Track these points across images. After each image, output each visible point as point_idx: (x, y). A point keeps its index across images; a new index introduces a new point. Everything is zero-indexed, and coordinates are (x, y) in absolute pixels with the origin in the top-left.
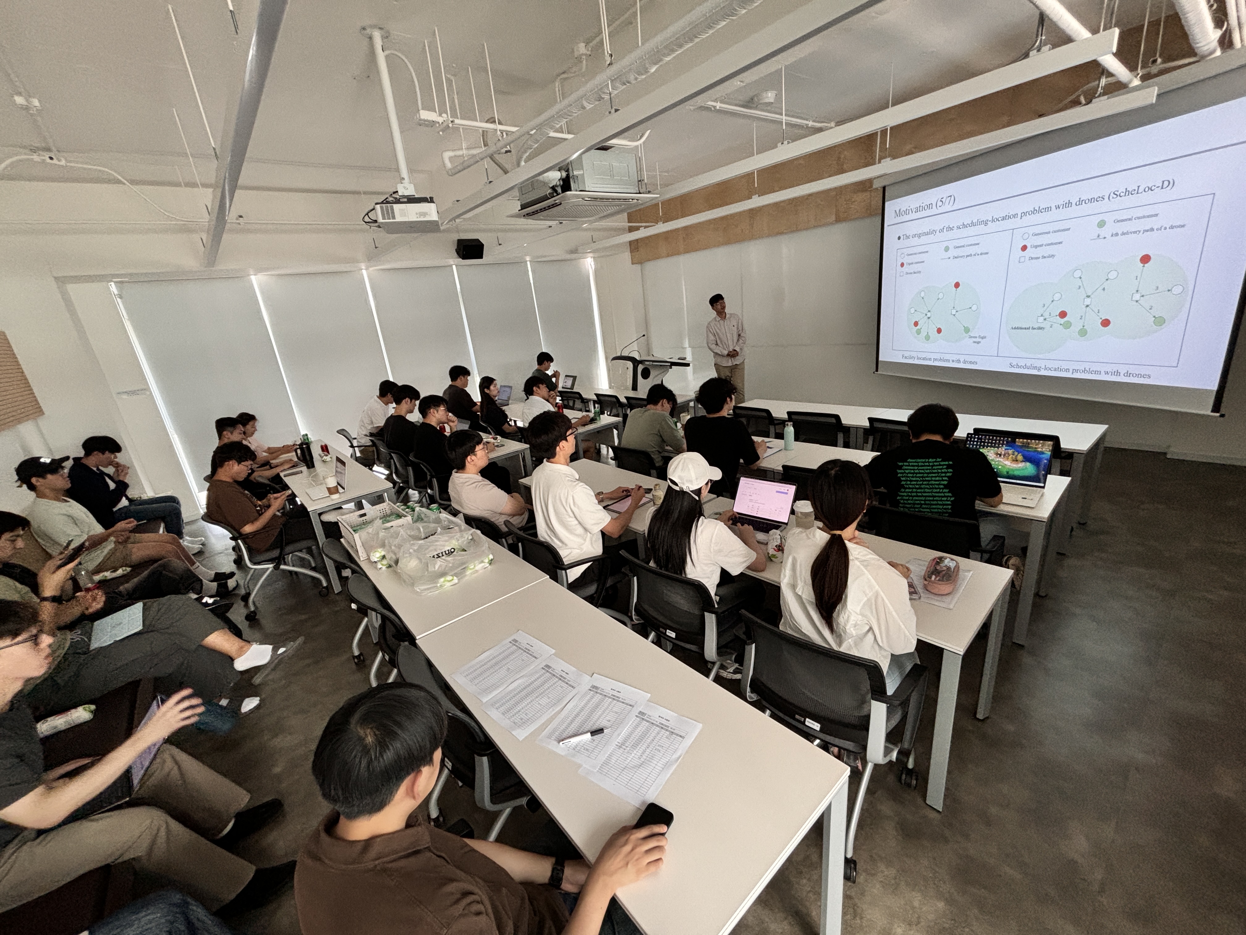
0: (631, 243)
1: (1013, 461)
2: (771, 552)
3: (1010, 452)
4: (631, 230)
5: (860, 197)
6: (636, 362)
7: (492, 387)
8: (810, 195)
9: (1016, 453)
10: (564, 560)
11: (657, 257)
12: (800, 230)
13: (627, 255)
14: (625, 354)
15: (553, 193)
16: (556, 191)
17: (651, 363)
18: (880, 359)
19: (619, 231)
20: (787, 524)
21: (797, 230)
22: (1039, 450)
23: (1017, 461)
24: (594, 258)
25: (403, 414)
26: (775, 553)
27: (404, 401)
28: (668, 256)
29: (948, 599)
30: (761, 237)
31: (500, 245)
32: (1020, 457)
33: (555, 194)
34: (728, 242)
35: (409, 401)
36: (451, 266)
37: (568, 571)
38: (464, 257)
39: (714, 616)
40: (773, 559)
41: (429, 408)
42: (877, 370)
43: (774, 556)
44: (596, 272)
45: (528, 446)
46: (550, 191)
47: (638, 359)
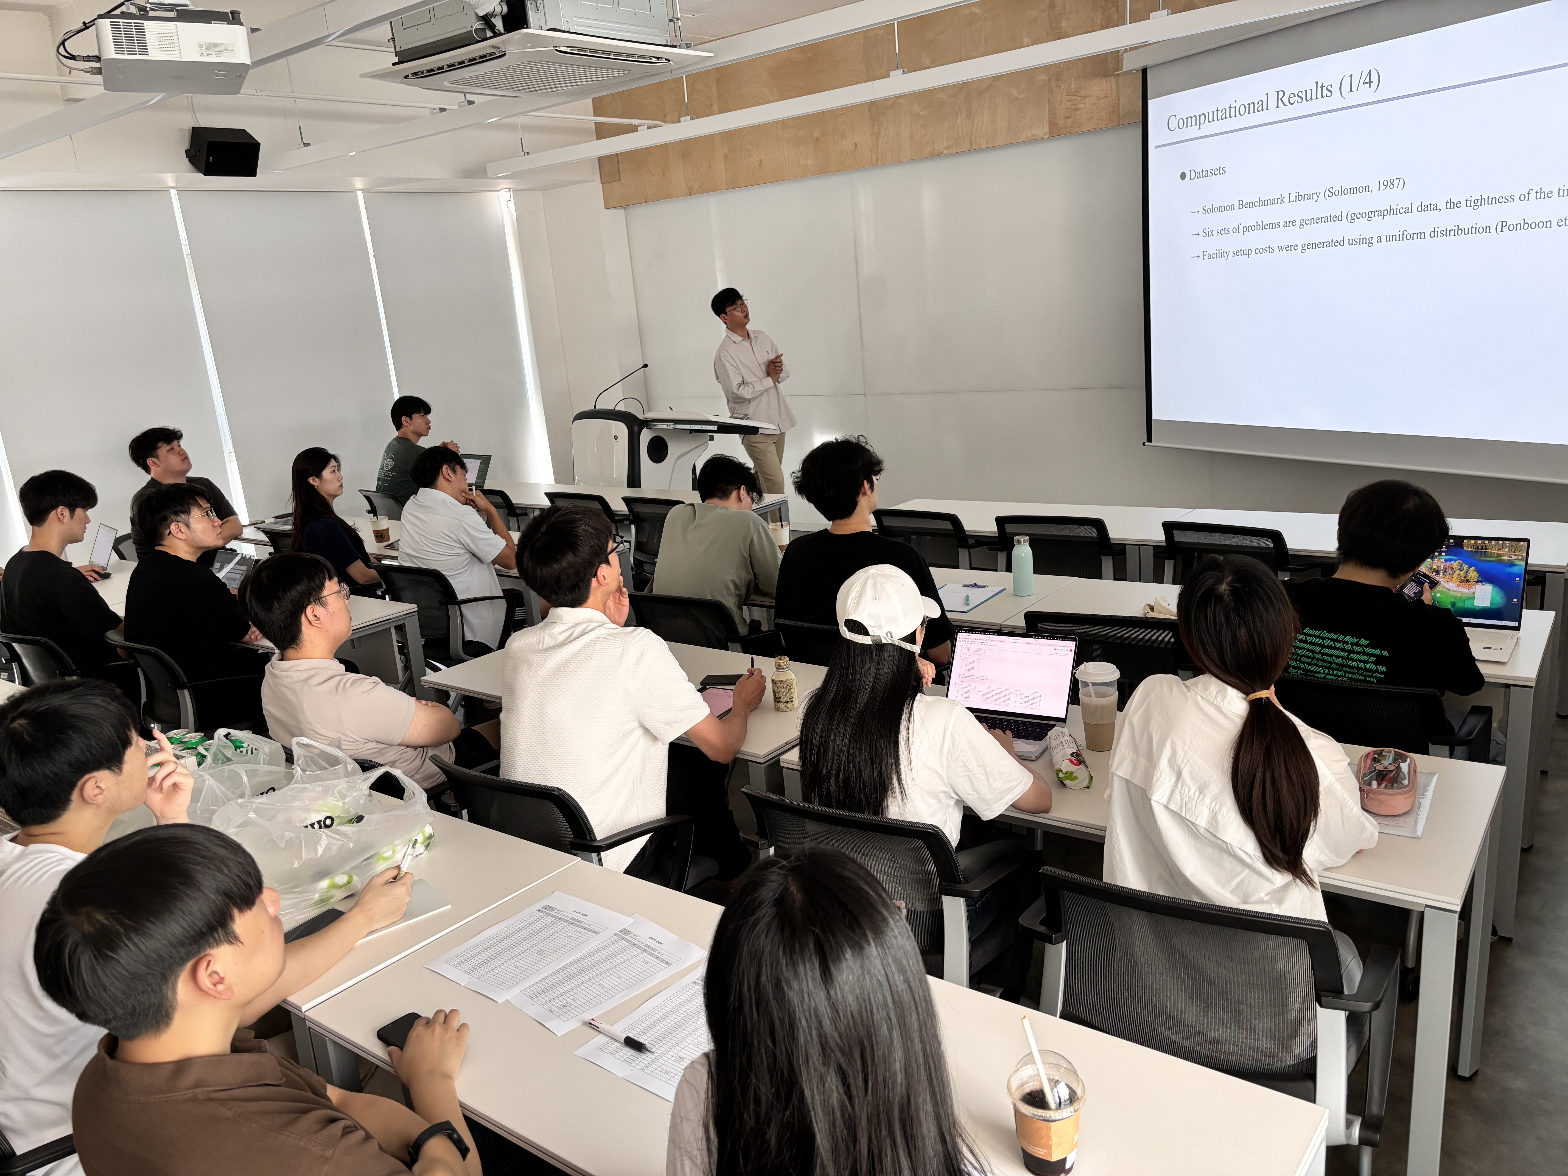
0: (602, 161)
1: (1462, 581)
2: (1066, 766)
3: (1455, 564)
4: (602, 132)
5: (1098, 88)
6: (634, 424)
7: (326, 473)
8: (996, 78)
9: (1466, 567)
10: (596, 831)
11: (664, 194)
12: (980, 150)
13: (595, 188)
14: (605, 404)
15: (484, 30)
16: (492, 27)
17: (671, 426)
18: (1155, 416)
19: (576, 133)
20: (1063, 720)
21: (973, 149)
22: (1506, 558)
23: (1468, 581)
24: (515, 191)
25: (53, 548)
26: (1073, 768)
27: (53, 514)
28: (690, 193)
29: (1408, 821)
30: (898, 161)
31: (306, 145)
32: (1473, 574)
33: (489, 34)
34: (824, 169)
35: (67, 512)
36: (167, 190)
37: (602, 854)
38: (209, 170)
39: (961, 901)
40: (1067, 782)
41: (165, 521)
42: (1149, 439)
43: (1070, 775)
44: (520, 222)
45: (413, 607)
46: (478, 25)
47: (641, 417)
